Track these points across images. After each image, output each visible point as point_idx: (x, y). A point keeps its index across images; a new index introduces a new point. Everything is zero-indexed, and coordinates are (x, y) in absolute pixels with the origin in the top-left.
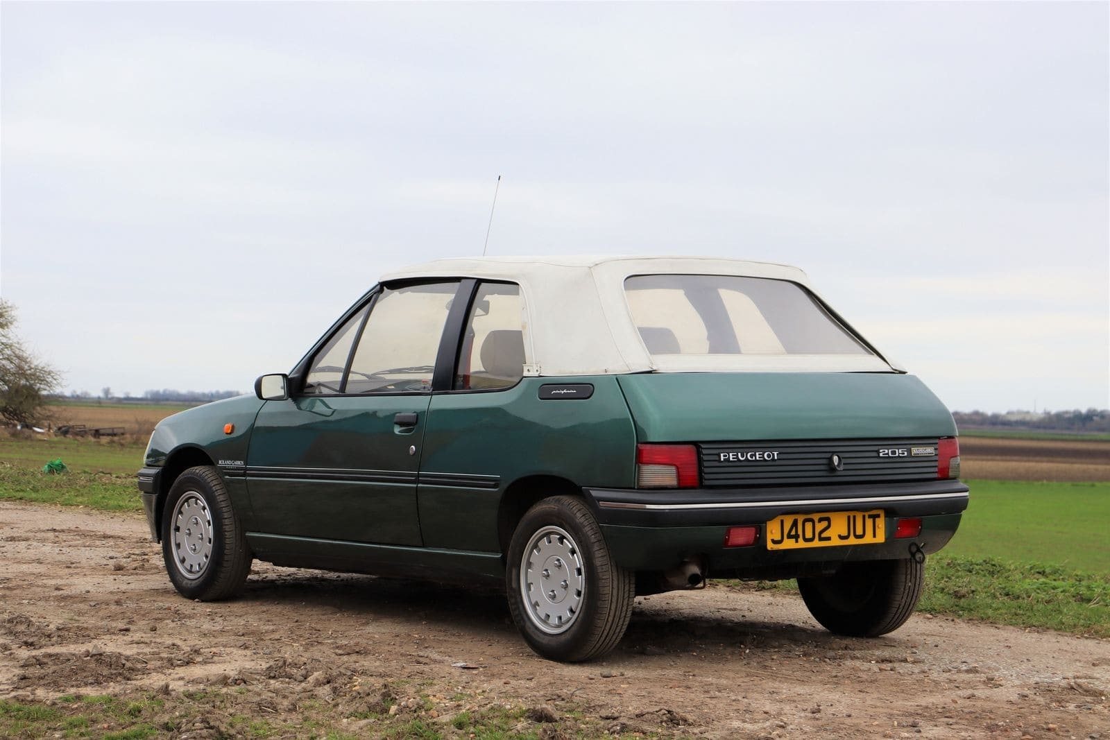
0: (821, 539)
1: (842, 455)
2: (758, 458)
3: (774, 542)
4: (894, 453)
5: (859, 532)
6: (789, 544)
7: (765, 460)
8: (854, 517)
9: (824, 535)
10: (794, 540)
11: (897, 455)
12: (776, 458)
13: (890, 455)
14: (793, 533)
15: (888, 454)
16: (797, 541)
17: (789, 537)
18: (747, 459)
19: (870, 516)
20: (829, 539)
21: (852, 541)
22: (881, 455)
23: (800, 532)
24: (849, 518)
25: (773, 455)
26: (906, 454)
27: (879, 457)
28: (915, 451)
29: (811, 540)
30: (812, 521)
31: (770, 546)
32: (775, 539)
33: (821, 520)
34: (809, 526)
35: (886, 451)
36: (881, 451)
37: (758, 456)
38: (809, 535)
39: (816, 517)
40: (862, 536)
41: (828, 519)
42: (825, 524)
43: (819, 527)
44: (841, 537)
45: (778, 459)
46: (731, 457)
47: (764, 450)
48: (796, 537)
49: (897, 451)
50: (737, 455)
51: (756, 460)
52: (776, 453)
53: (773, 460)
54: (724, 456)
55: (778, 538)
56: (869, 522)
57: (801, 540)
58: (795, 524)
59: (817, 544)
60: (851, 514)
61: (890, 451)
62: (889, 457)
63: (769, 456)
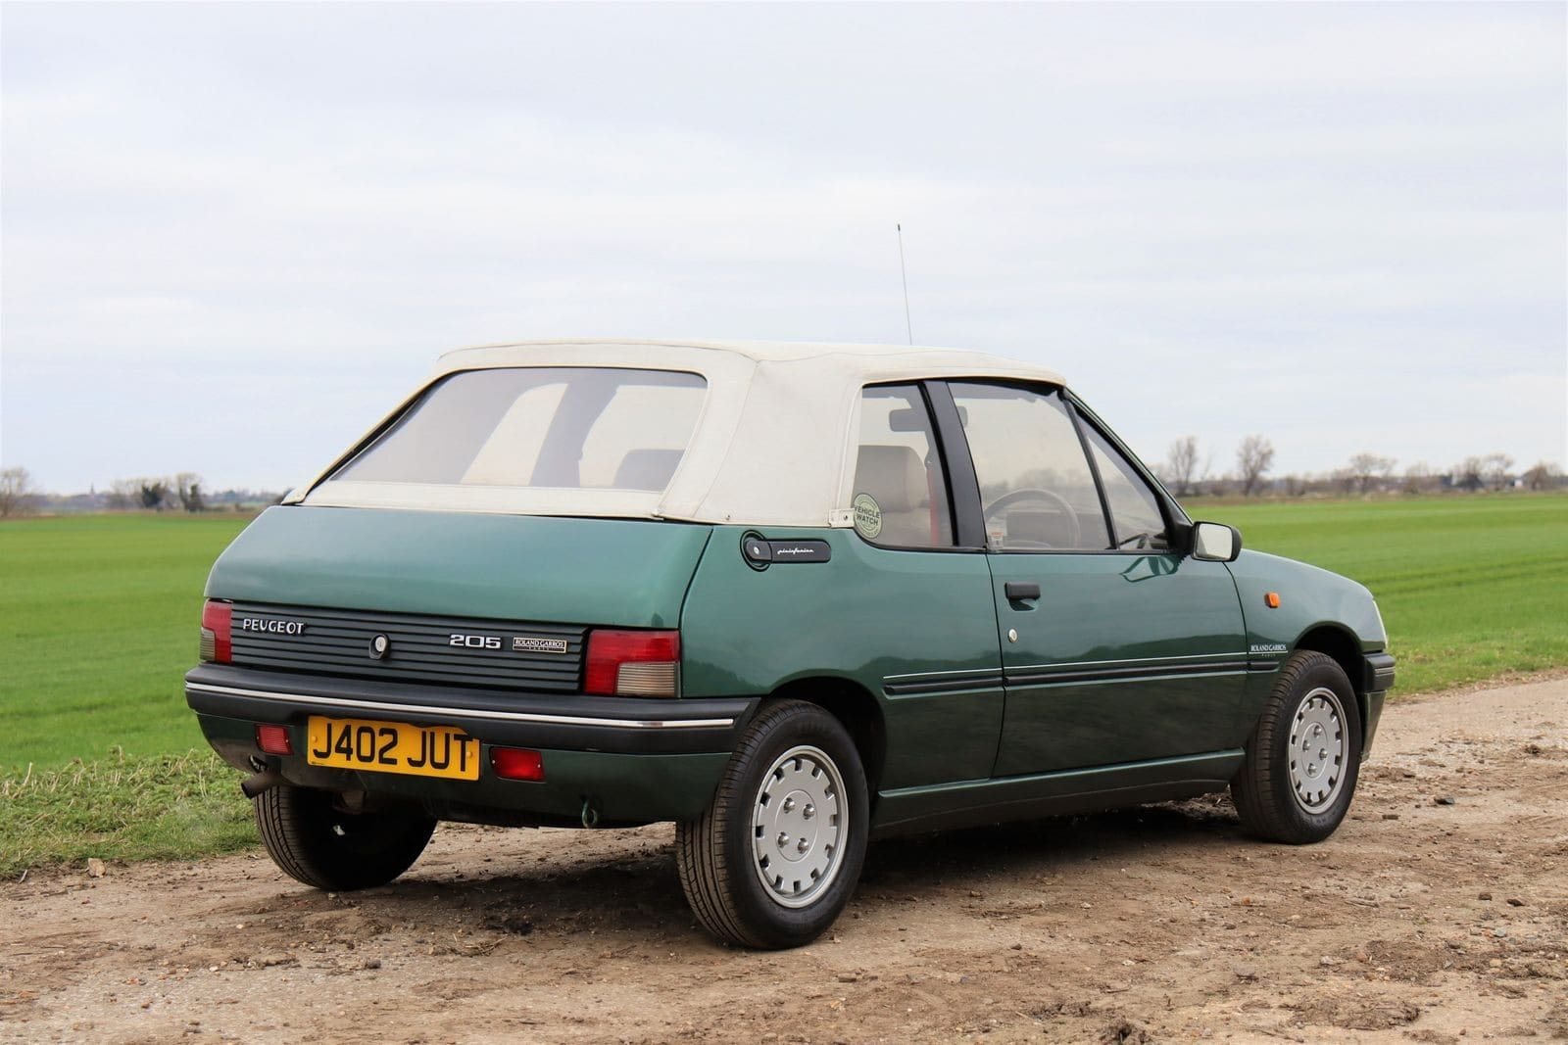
0: (382, 761)
1: (393, 637)
2: (279, 630)
3: (317, 754)
4: (477, 641)
5: (440, 758)
6: (337, 761)
7: (286, 634)
8: (433, 735)
9: (386, 755)
10: (345, 755)
11: (482, 645)
12: (299, 632)
13: (468, 644)
14: (344, 745)
15: (464, 642)
16: (348, 758)
17: (339, 750)
18: (267, 631)
19: (457, 737)
20: (393, 762)
21: (427, 770)
22: (452, 643)
23: (354, 746)
24: (424, 735)
25: (297, 627)
26: (498, 645)
27: (448, 645)
28: (519, 641)
29: (370, 759)
30: (370, 730)
31: (311, 759)
32: (319, 751)
33: (383, 732)
34: (366, 738)
35: (462, 638)
36: (453, 636)
37: (279, 626)
38: (366, 751)
39: (377, 726)
40: (443, 766)
41: (393, 733)
42: (388, 739)
43: (382, 741)
44: (411, 762)
45: (303, 634)
46: (253, 625)
47: (288, 618)
48: (348, 752)
49: (482, 639)
50: (259, 623)
51: (276, 633)
52: (300, 625)
53: (295, 634)
54: (248, 623)
55: (323, 749)
56: (455, 747)
57: (354, 756)
58: (347, 733)
59: (375, 766)
60: (428, 731)
61: (468, 638)
62: (465, 647)
63: (291, 627)
